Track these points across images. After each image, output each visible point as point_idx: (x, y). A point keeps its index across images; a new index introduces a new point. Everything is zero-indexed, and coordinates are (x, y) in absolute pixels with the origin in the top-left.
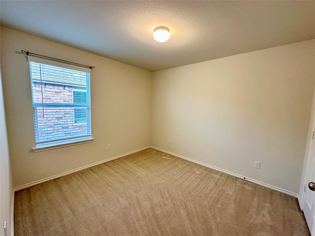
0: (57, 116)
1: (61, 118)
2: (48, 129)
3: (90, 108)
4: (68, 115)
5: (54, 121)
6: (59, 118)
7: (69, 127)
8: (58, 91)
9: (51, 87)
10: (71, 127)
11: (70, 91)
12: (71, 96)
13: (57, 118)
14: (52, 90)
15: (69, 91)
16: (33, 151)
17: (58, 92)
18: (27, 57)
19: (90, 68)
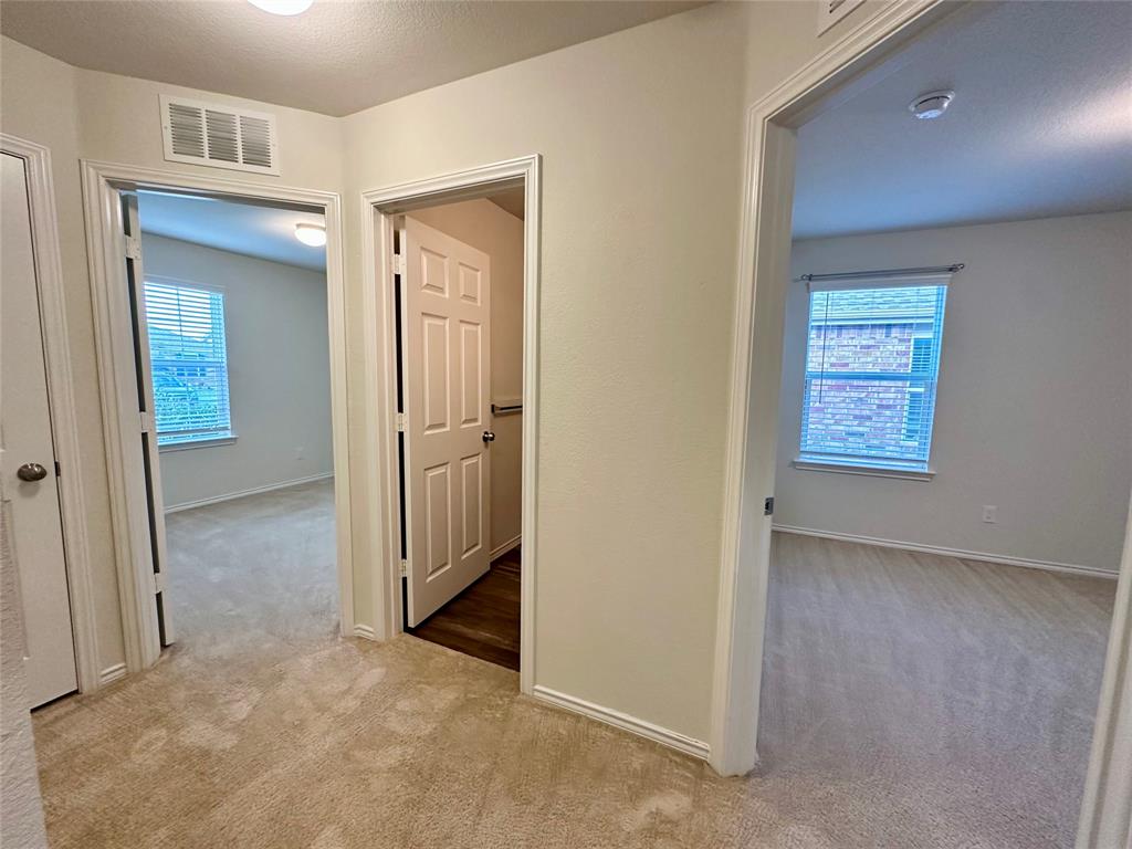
0: (857, 412)
1: (869, 418)
2: (832, 444)
3: (935, 385)
4: (888, 413)
5: (848, 423)
6: (862, 417)
7: (887, 448)
8: (871, 342)
9: (853, 333)
10: (891, 448)
11: (904, 340)
12: (906, 353)
13: (856, 417)
14: (855, 342)
15: (900, 340)
16: (794, 464)
17: (869, 347)
18: (808, 285)
19: (951, 270)
